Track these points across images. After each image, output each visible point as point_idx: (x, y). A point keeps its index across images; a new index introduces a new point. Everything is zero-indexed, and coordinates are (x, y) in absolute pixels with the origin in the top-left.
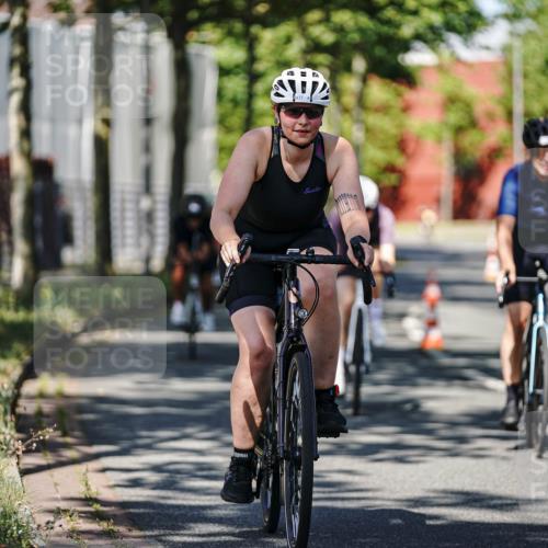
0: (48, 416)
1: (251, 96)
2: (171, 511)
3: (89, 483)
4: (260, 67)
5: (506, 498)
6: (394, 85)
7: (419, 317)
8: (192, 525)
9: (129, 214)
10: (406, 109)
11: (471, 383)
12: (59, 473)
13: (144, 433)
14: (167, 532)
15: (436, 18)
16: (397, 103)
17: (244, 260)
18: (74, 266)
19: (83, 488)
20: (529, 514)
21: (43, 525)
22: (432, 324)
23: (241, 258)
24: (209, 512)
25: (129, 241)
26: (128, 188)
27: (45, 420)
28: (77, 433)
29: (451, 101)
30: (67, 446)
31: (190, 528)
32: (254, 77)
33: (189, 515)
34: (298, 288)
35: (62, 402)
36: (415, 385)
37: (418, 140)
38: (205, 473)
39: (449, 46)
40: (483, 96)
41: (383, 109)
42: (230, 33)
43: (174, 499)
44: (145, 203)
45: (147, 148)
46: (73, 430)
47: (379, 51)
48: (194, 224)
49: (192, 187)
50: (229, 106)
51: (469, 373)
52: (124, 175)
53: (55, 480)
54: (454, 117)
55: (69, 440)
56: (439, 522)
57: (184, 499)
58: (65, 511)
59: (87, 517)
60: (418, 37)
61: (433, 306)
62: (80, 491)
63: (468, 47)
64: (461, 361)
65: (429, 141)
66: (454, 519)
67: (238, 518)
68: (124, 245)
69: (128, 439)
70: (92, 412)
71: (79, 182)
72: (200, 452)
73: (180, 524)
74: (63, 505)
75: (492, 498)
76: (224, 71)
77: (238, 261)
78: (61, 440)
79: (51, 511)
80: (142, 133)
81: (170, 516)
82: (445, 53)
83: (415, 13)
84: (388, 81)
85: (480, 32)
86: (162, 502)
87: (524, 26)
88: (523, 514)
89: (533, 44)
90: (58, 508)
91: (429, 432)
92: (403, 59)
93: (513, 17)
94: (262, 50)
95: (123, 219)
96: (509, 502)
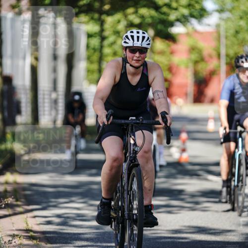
0: (9, 192)
1: (102, 47)
2: (65, 235)
3: (28, 223)
4: (106, 33)
5: (217, 230)
6: (167, 42)
7: (178, 147)
8: (74, 242)
9: (46, 101)
10: (172, 53)
11: (201, 177)
12: (14, 218)
13: (53, 200)
14: (63, 245)
15: (186, 12)
16: (168, 50)
17: (109, 123)
18: (21, 124)
19: (25, 225)
20: (227, 237)
21: (7, 241)
22: (184, 150)
23: (108, 121)
24: (82, 236)
25: (47, 113)
26: (46, 89)
27: (8, 194)
28: (23, 200)
29: (193, 49)
30: (18, 206)
31: (73, 243)
32: (103, 39)
33: (73, 237)
34: (134, 136)
35: (16, 186)
36: (175, 178)
37: (178, 67)
38: (81, 218)
39: (191, 24)
40: (207, 47)
41: (162, 53)
42: (92, 18)
43: (67, 230)
44: (54, 96)
45: (55, 70)
46: (20, 198)
47: (160, 27)
48: (76, 105)
49: (75, 88)
50: (92, 51)
51: (201, 173)
52: (44, 83)
53: (13, 221)
54: (194, 57)
55: (19, 203)
56: (186, 241)
57: (71, 230)
58: (17, 235)
59: (27, 238)
60: (178, 20)
61: (184, 142)
62: (24, 226)
63: (200, 24)
64: (197, 167)
65: (182, 67)
66: (193, 239)
67: (96, 238)
68: (44, 115)
69: (46, 203)
70: (30, 190)
71: (24, 85)
72: (78, 209)
73: (69, 241)
74: (16, 233)
75: (211, 229)
76: (90, 36)
77: (106, 123)
78: (15, 203)
79: (10, 236)
80: (52, 64)
81: (64, 238)
82: (190, 28)
83: (176, 9)
84: (164, 40)
85: (206, 18)
86: (61, 231)
87: (226, 15)
88: (224, 237)
89: (230, 23)
90: (14, 234)
91: (182, 200)
92: (170, 30)
93: (221, 11)
94: (107, 26)
95: (44, 103)
96: (218, 231)
